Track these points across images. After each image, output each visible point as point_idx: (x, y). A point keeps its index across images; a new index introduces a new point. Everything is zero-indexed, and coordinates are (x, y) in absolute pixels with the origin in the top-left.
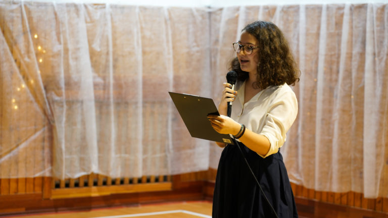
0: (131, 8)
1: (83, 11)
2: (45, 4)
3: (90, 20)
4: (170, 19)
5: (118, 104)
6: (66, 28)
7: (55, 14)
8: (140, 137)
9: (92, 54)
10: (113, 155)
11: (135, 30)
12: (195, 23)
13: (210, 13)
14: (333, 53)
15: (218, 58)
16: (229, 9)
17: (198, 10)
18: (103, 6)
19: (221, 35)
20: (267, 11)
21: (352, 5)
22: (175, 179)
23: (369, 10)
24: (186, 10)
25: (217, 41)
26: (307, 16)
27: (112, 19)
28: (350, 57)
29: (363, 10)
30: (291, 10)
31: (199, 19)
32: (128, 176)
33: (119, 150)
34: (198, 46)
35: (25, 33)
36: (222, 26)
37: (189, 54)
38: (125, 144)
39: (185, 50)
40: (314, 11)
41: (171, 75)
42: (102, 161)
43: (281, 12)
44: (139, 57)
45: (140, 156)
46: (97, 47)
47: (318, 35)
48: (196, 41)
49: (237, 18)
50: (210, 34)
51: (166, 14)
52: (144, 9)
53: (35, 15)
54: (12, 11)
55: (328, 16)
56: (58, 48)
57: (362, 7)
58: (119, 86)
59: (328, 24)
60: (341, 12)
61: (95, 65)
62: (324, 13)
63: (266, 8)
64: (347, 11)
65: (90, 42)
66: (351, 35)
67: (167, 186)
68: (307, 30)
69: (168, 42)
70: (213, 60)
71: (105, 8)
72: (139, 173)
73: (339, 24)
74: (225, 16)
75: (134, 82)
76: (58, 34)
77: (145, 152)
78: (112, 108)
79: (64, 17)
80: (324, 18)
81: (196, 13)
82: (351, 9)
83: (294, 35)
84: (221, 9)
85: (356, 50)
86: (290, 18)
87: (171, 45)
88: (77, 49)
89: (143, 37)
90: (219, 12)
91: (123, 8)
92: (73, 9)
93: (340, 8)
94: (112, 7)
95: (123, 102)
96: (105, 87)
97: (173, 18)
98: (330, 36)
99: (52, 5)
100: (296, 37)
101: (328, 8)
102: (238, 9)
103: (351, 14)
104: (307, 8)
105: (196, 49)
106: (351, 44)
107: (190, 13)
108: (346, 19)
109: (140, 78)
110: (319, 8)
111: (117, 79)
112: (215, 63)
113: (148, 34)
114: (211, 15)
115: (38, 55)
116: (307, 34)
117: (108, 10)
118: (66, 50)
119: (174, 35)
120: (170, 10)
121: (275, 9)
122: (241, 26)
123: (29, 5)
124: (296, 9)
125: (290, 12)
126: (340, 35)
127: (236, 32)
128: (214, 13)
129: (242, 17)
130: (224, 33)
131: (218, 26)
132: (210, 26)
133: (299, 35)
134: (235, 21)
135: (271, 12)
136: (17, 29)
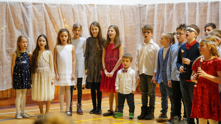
0: (105, 6)
1: (85, 8)
2: (68, 5)
3: (88, 12)
4: (122, 11)
6: (78, 16)
7: (73, 10)
11: (108, 16)
12: (133, 12)
13: (140, 7)
14: (202, 24)
16: (149, 5)
17: (134, 6)
18: (93, 5)
19: (146, 18)
20: (169, 6)
21: (212, 2)
23: (220, 4)
24: (129, 6)
25: (144, 20)
26: (189, 8)
27: (97, 11)
29: (217, 4)
30: (181, 5)
31: (135, 10)
34: (135, 23)
35: (60, 18)
36: (147, 12)
37: (131, 27)
39: (129, 25)
40: (193, 5)
41: (123, 36)
43: (176, 6)
47: (195, 16)
48: (134, 21)
49: (154, 8)
50: (140, 17)
51: (121, 8)
52: (111, 6)
53: (64, 10)
54: (54, 9)
59: (200, 11)
60: (206, 5)
62: (198, 6)
63: (168, 4)
64: (209, 5)
68: (189, 14)
69: (121, 21)
71: (94, 6)
73: (205, 11)
76: (74, 19)
79: (77, 11)
80: (197, 8)
81: (134, 8)
82: (211, 4)
83: (183, 17)
84: (146, 6)
86: (180, 9)
87: (123, 22)
89: (111, 19)
90: (145, 7)
91: (102, 6)
92: (80, 7)
93: (206, 4)
94: (98, 6)
97: (124, 10)
98: (201, 16)
99: (71, 6)
100: (184, 17)
101: (199, 4)
102: (154, 5)
103: (211, 6)
104: (189, 4)
105: (134, 24)
107: (131, 7)
108: (209, 8)
110: (195, 4)
113: (113, 18)
114: (141, 8)
116: (189, 16)
117: (96, 7)
119: (124, 18)
120: (123, 7)
121: (173, 5)
122: (156, 13)
123: (61, 5)
124: (184, 5)
125: (181, 6)
126: (206, 16)
127: (154, 16)
128: (142, 7)
129: (156, 9)
130: (148, 17)
131: (144, 13)
132: (140, 14)
133: (185, 16)
134: (153, 11)
135: (171, 6)
136: (56, 16)
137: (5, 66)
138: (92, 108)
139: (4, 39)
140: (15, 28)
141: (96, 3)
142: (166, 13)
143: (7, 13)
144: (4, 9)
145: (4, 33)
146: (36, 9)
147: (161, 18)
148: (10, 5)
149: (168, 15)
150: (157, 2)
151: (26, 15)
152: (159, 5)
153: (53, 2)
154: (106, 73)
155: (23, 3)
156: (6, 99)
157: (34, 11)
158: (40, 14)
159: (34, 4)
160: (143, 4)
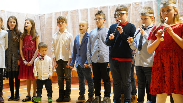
13: (39, 16)
14: (93, 24)
15: (44, 31)
16: (47, 14)
17: (36, 15)
19: (45, 24)
20: (64, 13)
21: (101, 7)
23: (108, 8)
25: (44, 26)
26: (81, 13)
27: (7, 16)
29: (105, 8)
30: (74, 11)
43: (70, 13)
49: (52, 16)
50: (40, 24)
52: (18, 13)
62: (89, 11)
68: (82, 18)
70: (42, 32)
71: (4, 12)
74: (46, 17)
80: (89, 13)
83: (76, 20)
84: (44, 15)
86: (74, 15)
90: (44, 16)
91: (11, 13)
94: (7, 12)
100: (77, 20)
101: (90, 9)
102: (52, 14)
104: (81, 10)
107: (33, 16)
110: (87, 10)
112: (43, 34)
121: (67, 12)
124: (77, 11)
127: (52, 22)
128: (42, 16)
129: (54, 16)
130: (47, 23)
131: (44, 20)
132: (40, 21)
133: (79, 20)
134: (51, 18)
138: (10, 95)
152: (56, 13)
154: (25, 62)
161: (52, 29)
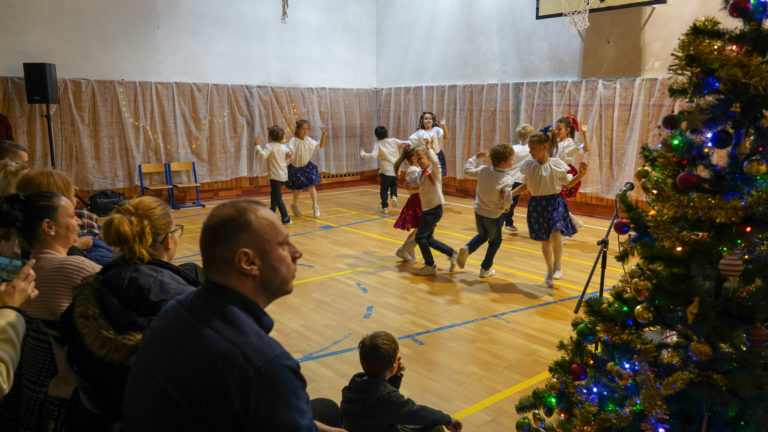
0: (338, 89)
1: (315, 92)
2: (297, 88)
3: (319, 96)
4: (357, 95)
5: (333, 138)
6: (308, 100)
7: (302, 93)
8: (345, 153)
9: (321, 112)
10: (332, 163)
11: (341, 101)
12: (369, 96)
15: (382, 114)
16: (386, 89)
17: (370, 90)
18: (324, 89)
19: (383, 102)
21: (449, 86)
22: (362, 173)
23: (458, 88)
24: (365, 90)
25: (380, 106)
26: (426, 92)
27: (329, 95)
28: (448, 111)
29: (455, 88)
31: (371, 94)
32: (339, 173)
33: (335, 159)
35: (288, 103)
36: (383, 98)
37: (367, 112)
38: (337, 157)
39: (365, 111)
40: (430, 89)
41: (358, 123)
42: (327, 166)
44: (343, 114)
45: (345, 163)
46: (323, 109)
47: (432, 101)
48: (370, 106)
49: (391, 92)
51: (355, 92)
52: (344, 90)
53: (292, 94)
54: (281, 92)
55: (437, 92)
56: (305, 110)
57: (454, 86)
58: (334, 129)
59: (437, 96)
60: (444, 89)
61: (322, 118)
62: (435, 90)
63: (406, 88)
64: (447, 88)
65: (320, 107)
66: (449, 100)
67: (358, 177)
68: (427, 98)
69: (357, 106)
70: (378, 115)
72: (345, 171)
73: (443, 95)
74: (384, 93)
75: (341, 127)
76: (304, 103)
77: (347, 161)
78: (331, 139)
79: (307, 95)
80: (435, 92)
84: (382, 89)
85: (452, 107)
86: (417, 93)
87: (358, 108)
88: (313, 111)
89: (345, 104)
90: (381, 91)
91: (334, 89)
92: (310, 90)
93: (443, 87)
94: (330, 89)
95: (336, 137)
96: (328, 130)
97: (359, 94)
98: (438, 101)
99: (301, 89)
101: (437, 87)
102: (391, 89)
103: (449, 90)
104: (426, 87)
105: (370, 109)
106: (449, 105)
107: (367, 91)
108: (446, 93)
109: (344, 124)
110: (432, 88)
111: (333, 125)
112: (380, 116)
113: (347, 102)
114: (377, 92)
115: (295, 114)
116: (427, 101)
117: (327, 90)
118: (308, 111)
119: (359, 103)
120: (358, 90)
121: (410, 89)
122: (393, 97)
123: (289, 89)
124: (421, 88)
125: (418, 89)
126: (443, 101)
127: (390, 100)
128: (379, 91)
129: (393, 93)
130: (385, 102)
132: (376, 98)
134: (389, 95)
135: (408, 90)
136: (284, 101)
137: (228, 155)
139: (227, 125)
140: (237, 114)
141: (328, 86)
142: (402, 98)
143: (229, 96)
144: (226, 92)
145: (226, 119)
146: (261, 93)
147: (398, 103)
148: (233, 89)
149: (405, 100)
150: (394, 86)
151: (251, 101)
152: (397, 89)
153: (280, 85)
155: (246, 86)
156: (231, 189)
157: (260, 96)
158: (266, 98)
159: (259, 87)
160: (380, 87)
161: (389, 110)
